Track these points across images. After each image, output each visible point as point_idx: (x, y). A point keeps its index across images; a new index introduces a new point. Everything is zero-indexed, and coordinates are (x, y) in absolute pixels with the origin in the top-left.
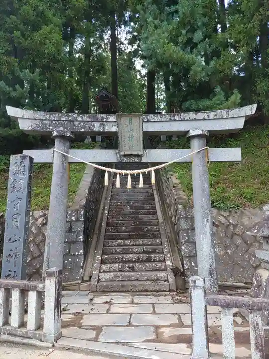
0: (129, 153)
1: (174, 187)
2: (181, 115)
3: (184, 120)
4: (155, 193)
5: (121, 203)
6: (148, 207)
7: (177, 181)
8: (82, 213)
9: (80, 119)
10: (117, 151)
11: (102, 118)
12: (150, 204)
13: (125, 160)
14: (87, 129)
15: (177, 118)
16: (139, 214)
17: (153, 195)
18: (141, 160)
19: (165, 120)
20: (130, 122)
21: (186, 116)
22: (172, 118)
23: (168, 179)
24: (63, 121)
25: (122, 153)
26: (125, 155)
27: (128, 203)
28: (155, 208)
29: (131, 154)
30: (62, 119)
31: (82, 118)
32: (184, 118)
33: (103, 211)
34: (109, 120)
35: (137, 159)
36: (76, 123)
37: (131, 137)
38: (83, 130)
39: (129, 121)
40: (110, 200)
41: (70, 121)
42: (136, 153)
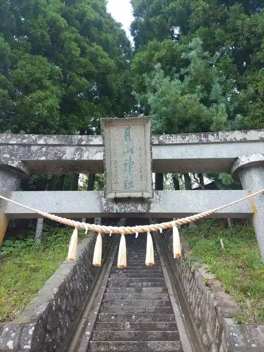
0: (125, 195)
1: (207, 285)
2: (218, 135)
3: (225, 142)
4: (173, 300)
5: (116, 316)
6: (162, 325)
7: (211, 276)
8: (31, 332)
9: (41, 142)
10: (101, 193)
11: (81, 140)
12: (165, 320)
13: (116, 208)
14: (50, 157)
15: (211, 138)
16: (146, 338)
17: (169, 303)
18: (149, 208)
19: (190, 142)
20: (127, 135)
21: (227, 136)
22: (203, 139)
23: (193, 273)
24: (13, 145)
25: (112, 196)
26: (117, 200)
27: (128, 317)
28: (174, 327)
29: (129, 198)
30: (11, 142)
31: (46, 140)
32: (226, 139)
33: (84, 330)
34: (91, 143)
35: (140, 208)
36: (34, 148)
37: (129, 164)
38: (43, 158)
39: (126, 133)
40: (100, 311)
41: (24, 145)
42: (139, 195)
